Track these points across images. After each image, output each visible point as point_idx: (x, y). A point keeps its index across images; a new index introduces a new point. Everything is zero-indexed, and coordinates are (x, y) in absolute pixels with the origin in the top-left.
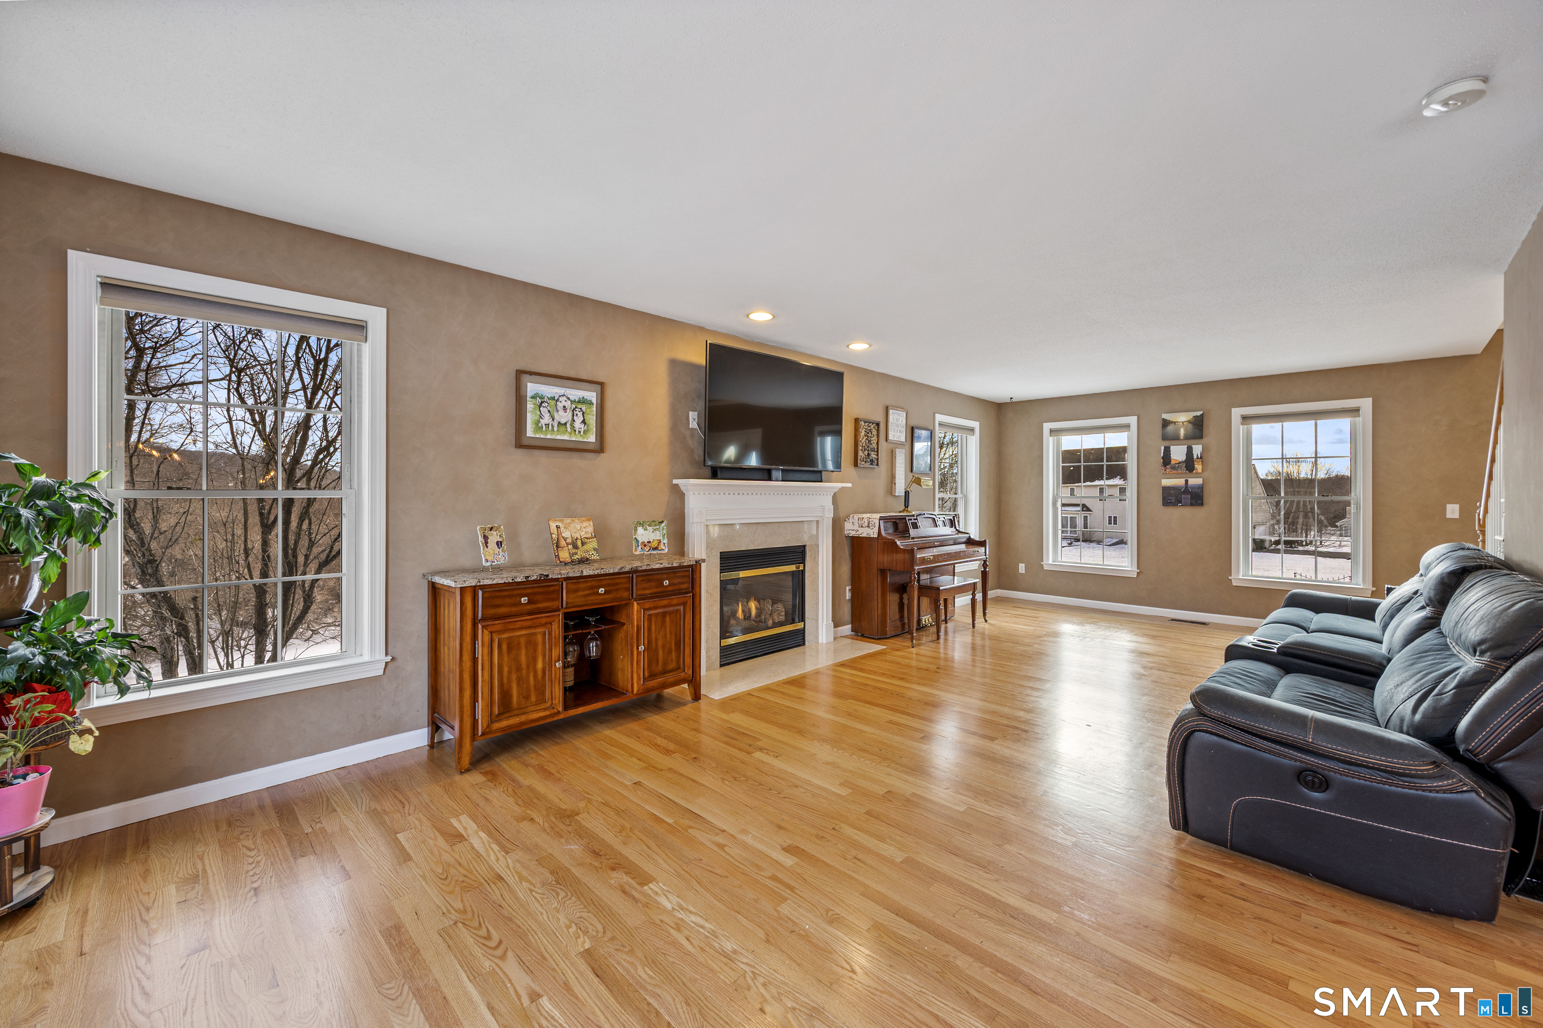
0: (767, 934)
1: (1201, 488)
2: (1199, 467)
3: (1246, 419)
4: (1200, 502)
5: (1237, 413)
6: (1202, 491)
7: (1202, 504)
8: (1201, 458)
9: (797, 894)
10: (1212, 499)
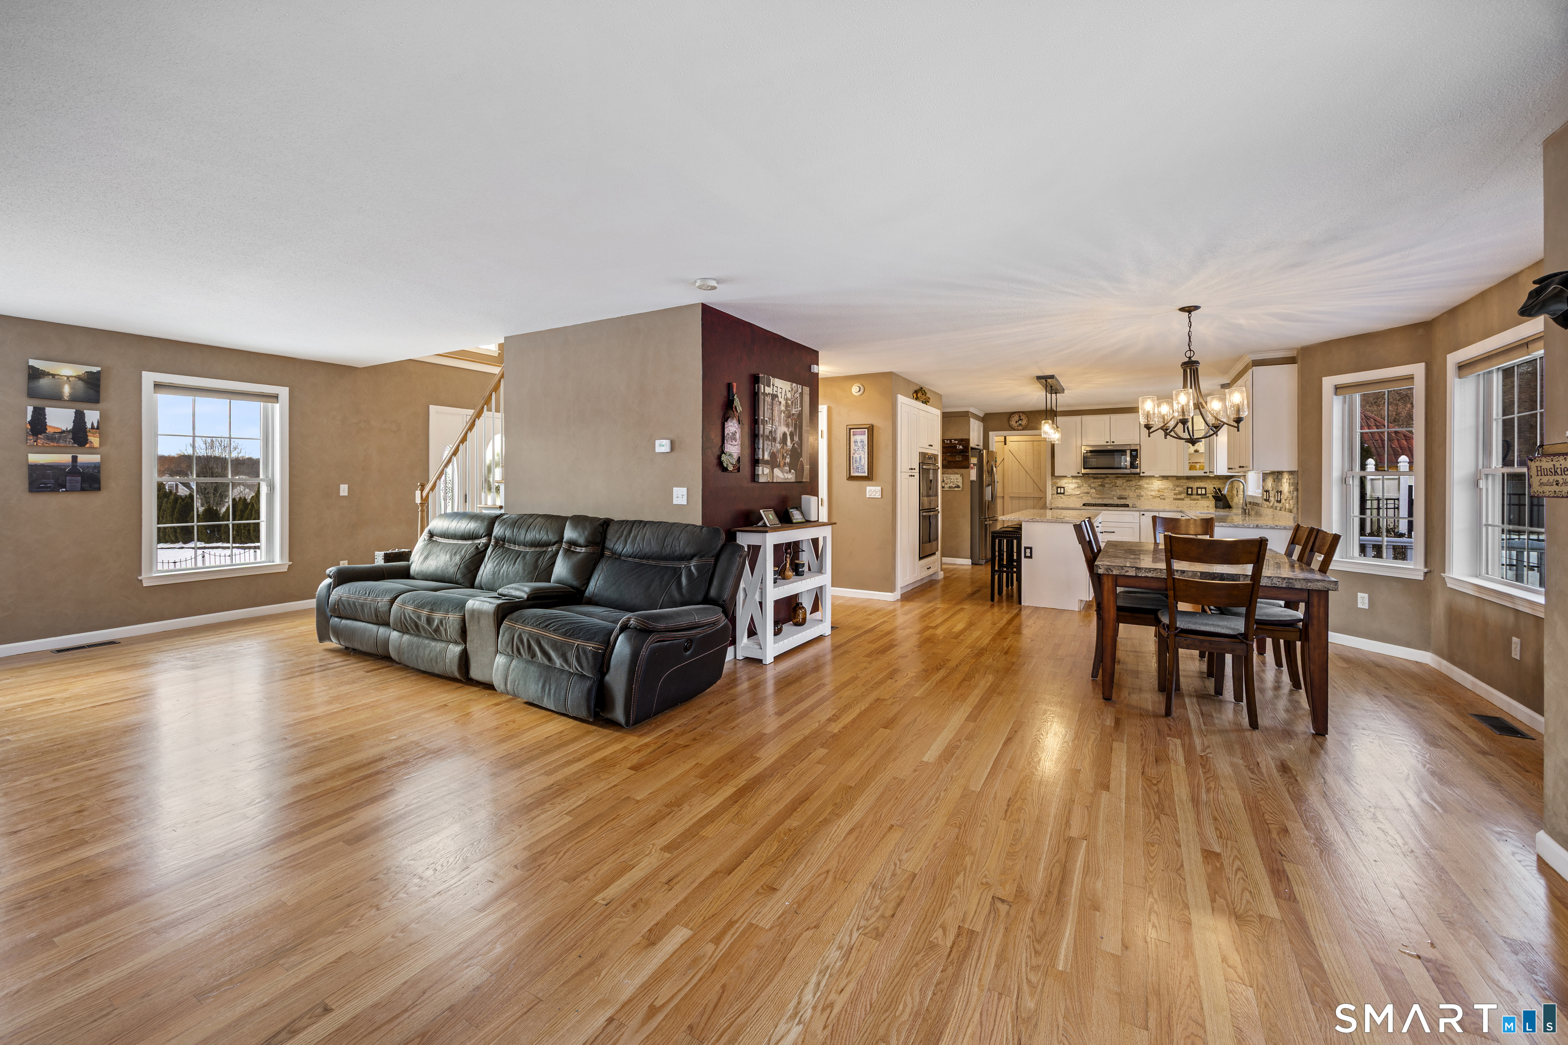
0: (808, 929)
1: (97, 467)
2: (94, 440)
3: (158, 386)
4: (96, 486)
5: (149, 378)
6: (99, 472)
7: (99, 489)
8: (98, 428)
9: (741, 917)
10: (113, 485)
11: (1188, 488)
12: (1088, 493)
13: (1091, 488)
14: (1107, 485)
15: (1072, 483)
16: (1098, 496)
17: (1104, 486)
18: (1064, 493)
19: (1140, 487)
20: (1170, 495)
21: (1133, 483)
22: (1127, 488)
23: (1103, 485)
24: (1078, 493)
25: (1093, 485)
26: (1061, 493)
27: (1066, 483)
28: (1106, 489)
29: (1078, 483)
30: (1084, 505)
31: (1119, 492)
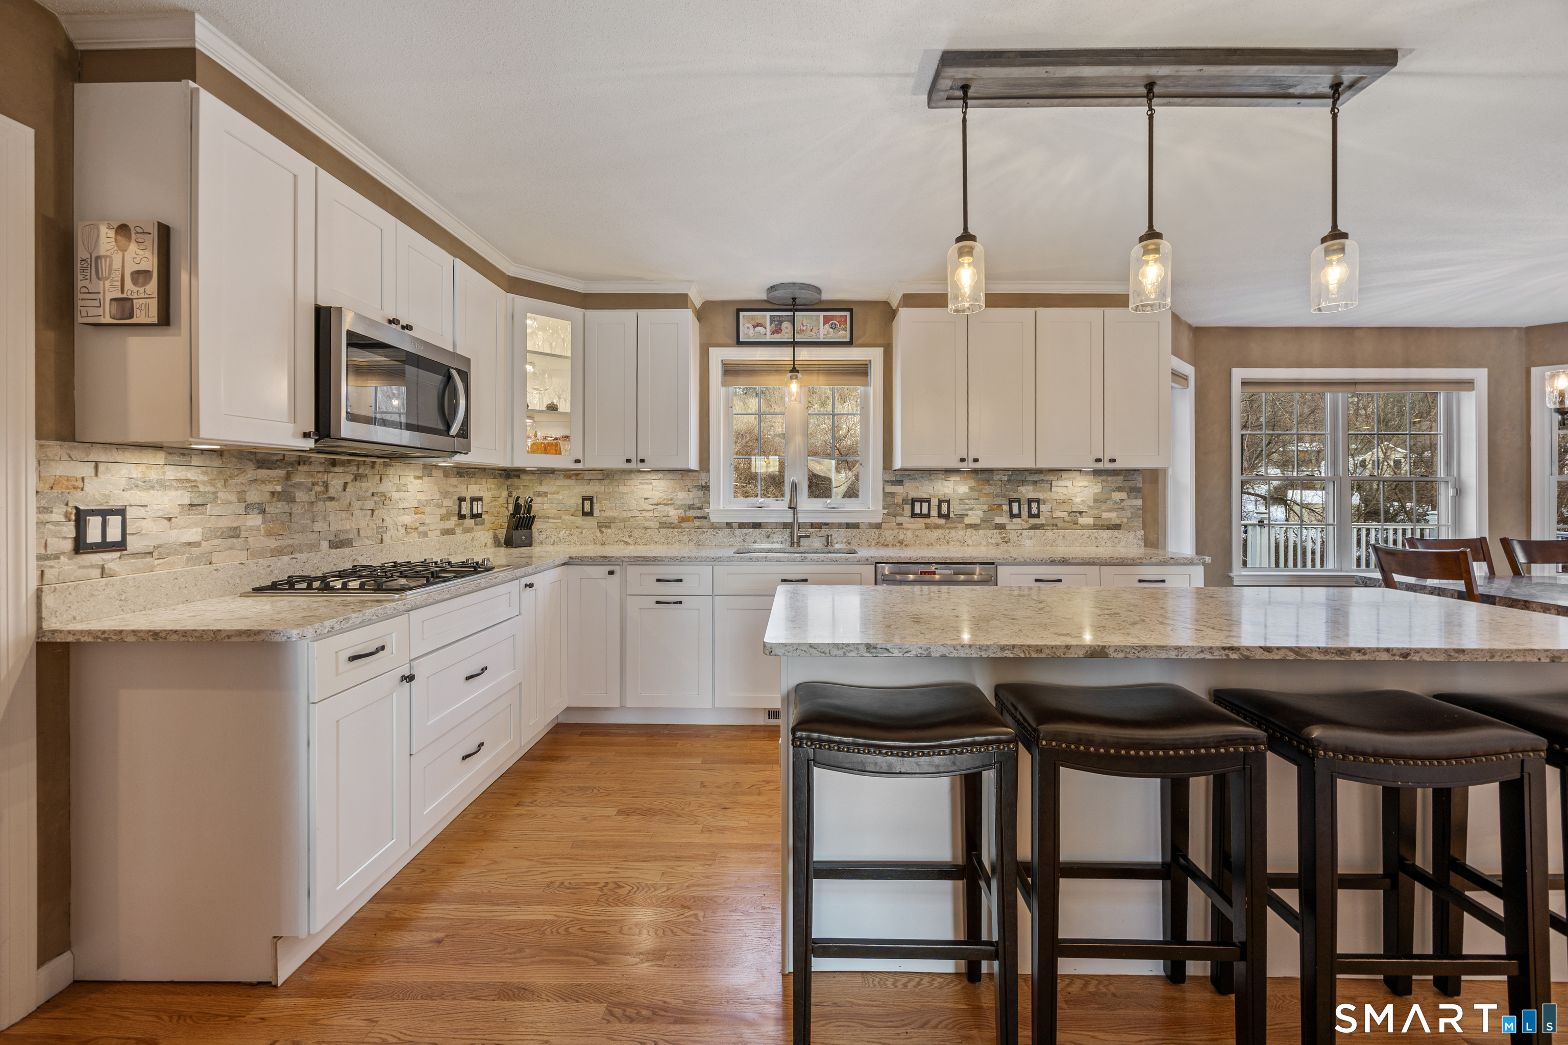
11: (461, 500)
12: (234, 533)
13: (249, 508)
14: (301, 496)
15: (163, 485)
16: (273, 543)
17: (291, 500)
18: (120, 546)
19: (384, 498)
20: (432, 518)
21: (369, 486)
22: (357, 505)
23: (286, 497)
24: (194, 534)
25: (254, 496)
26: (105, 546)
27: (133, 484)
28: (297, 509)
29: (192, 485)
30: (253, 589)
31: (340, 523)
